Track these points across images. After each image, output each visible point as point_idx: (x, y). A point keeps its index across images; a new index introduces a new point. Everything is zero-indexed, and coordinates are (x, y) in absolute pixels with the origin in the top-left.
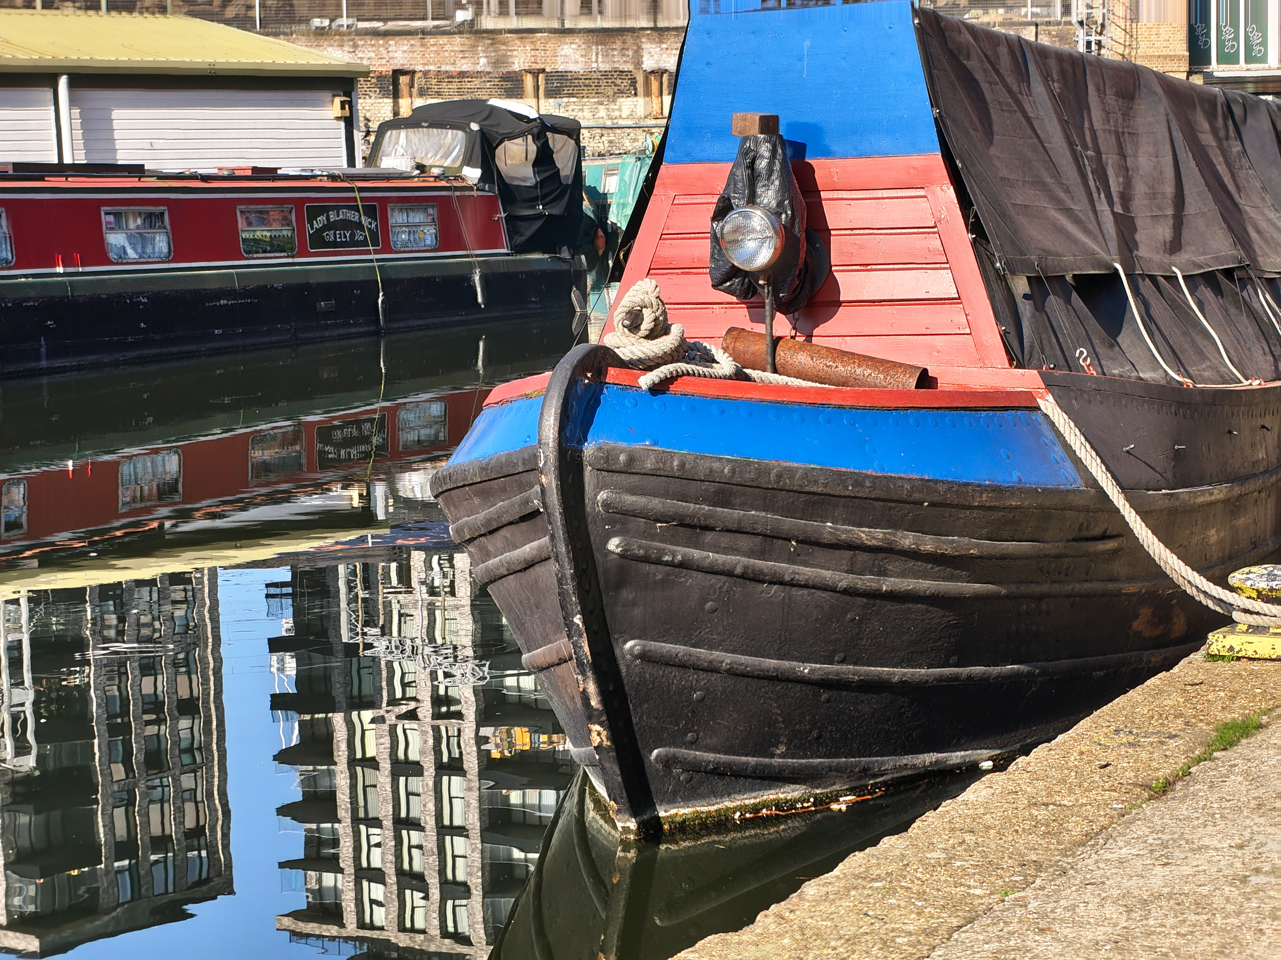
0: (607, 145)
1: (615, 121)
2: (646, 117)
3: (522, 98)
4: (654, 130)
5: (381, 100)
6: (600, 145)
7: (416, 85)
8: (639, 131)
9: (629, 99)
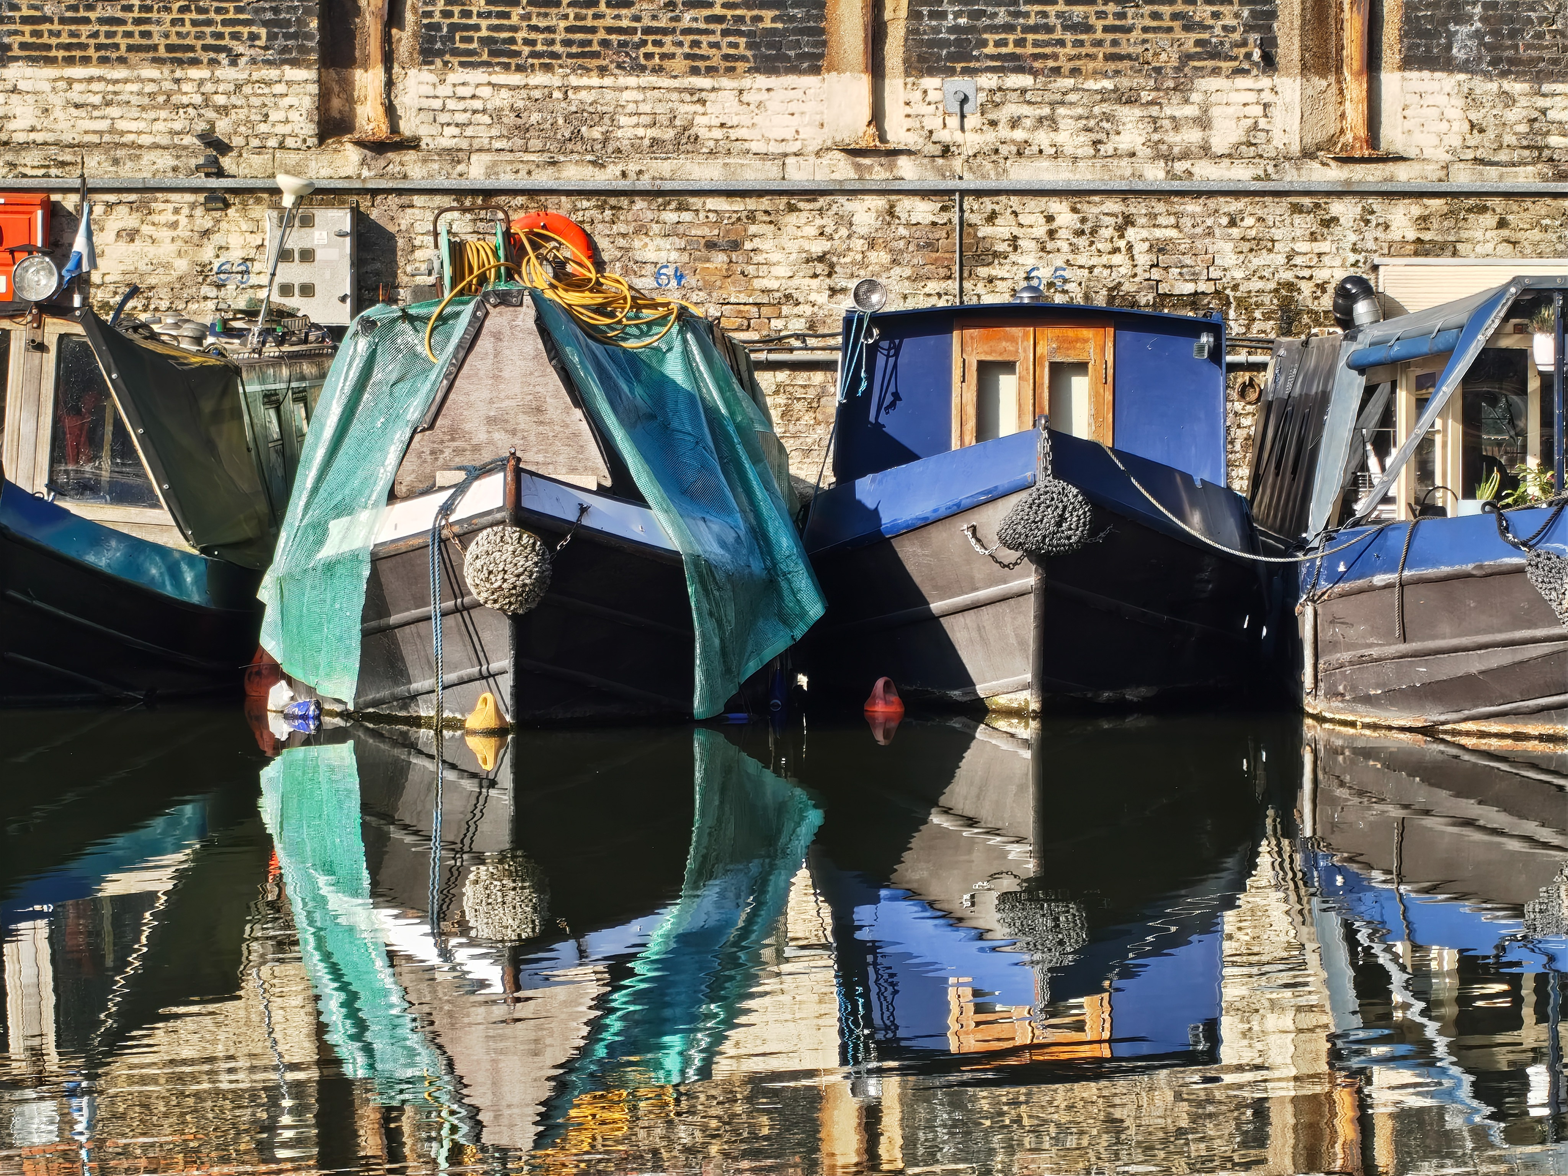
0: (1143, 259)
1: (1180, 167)
2: (1308, 154)
3: (815, 70)
4: (1337, 208)
5: (273, 73)
6: (1117, 259)
7: (409, 17)
8: (1276, 209)
9: (1242, 82)
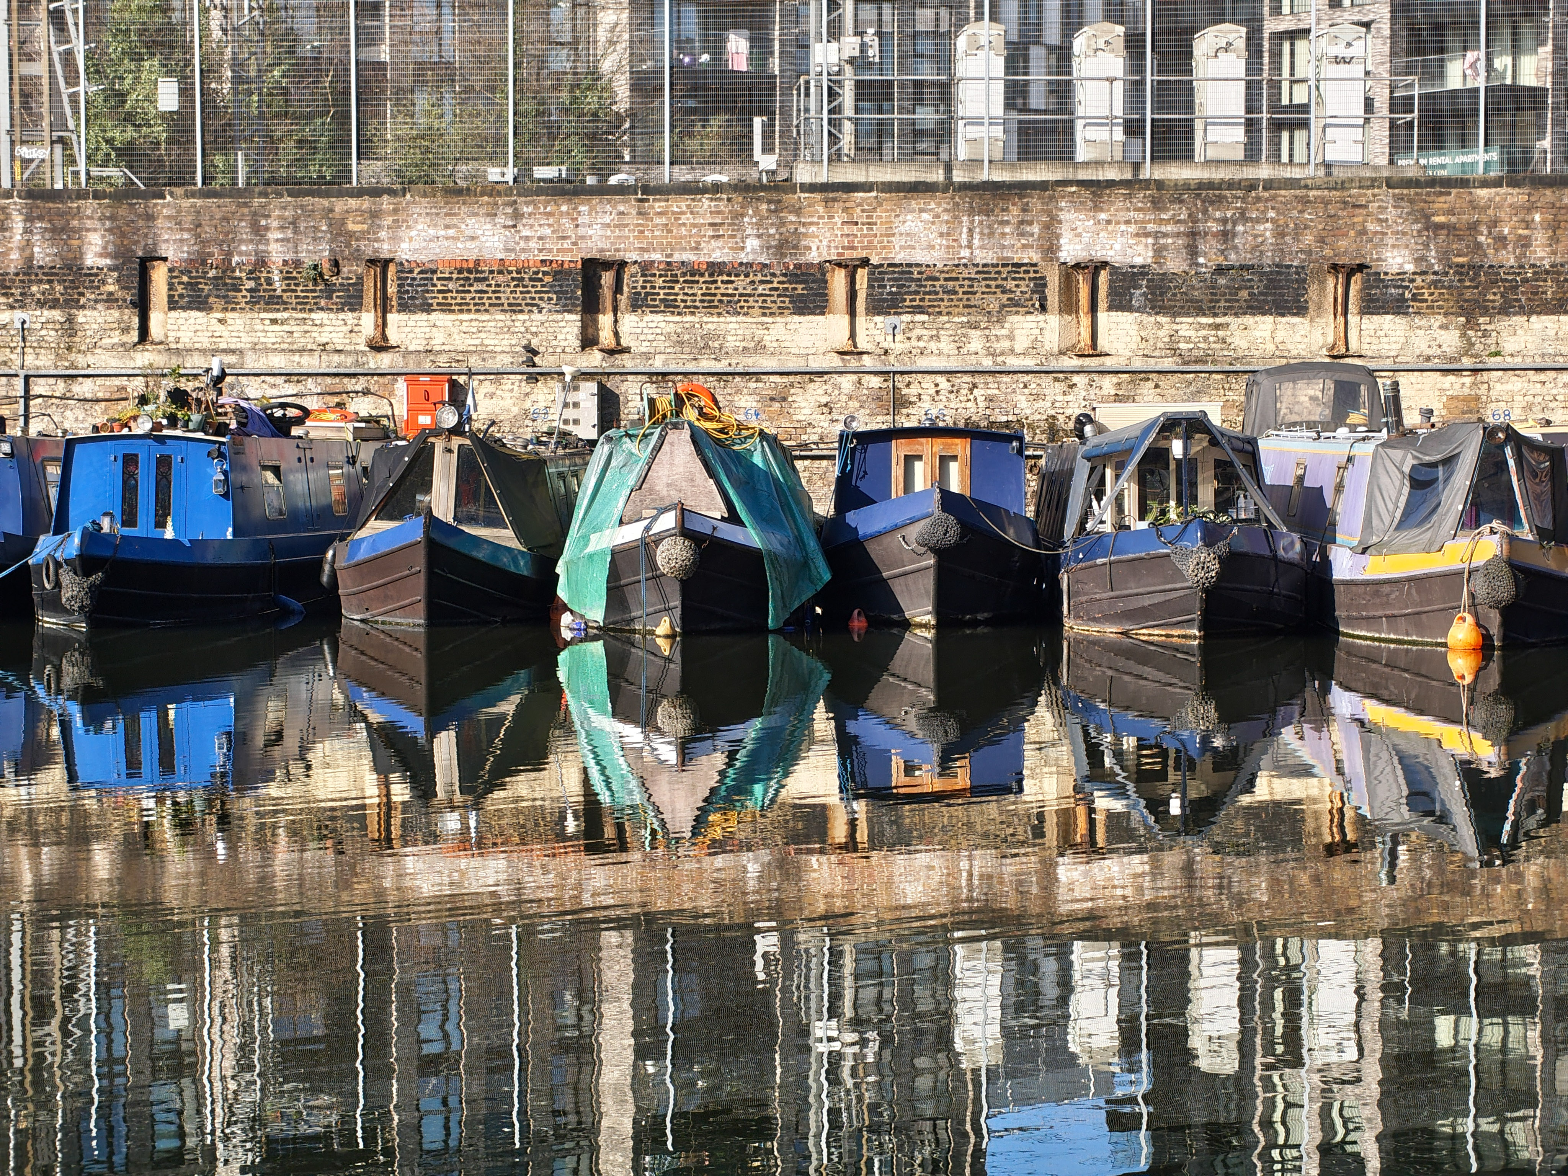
0: (982, 404)
1: (999, 359)
2: (1062, 353)
3: (823, 313)
4: (1076, 379)
5: (559, 317)
6: (969, 404)
7: (625, 289)
8: (1047, 380)
9: (1029, 318)
